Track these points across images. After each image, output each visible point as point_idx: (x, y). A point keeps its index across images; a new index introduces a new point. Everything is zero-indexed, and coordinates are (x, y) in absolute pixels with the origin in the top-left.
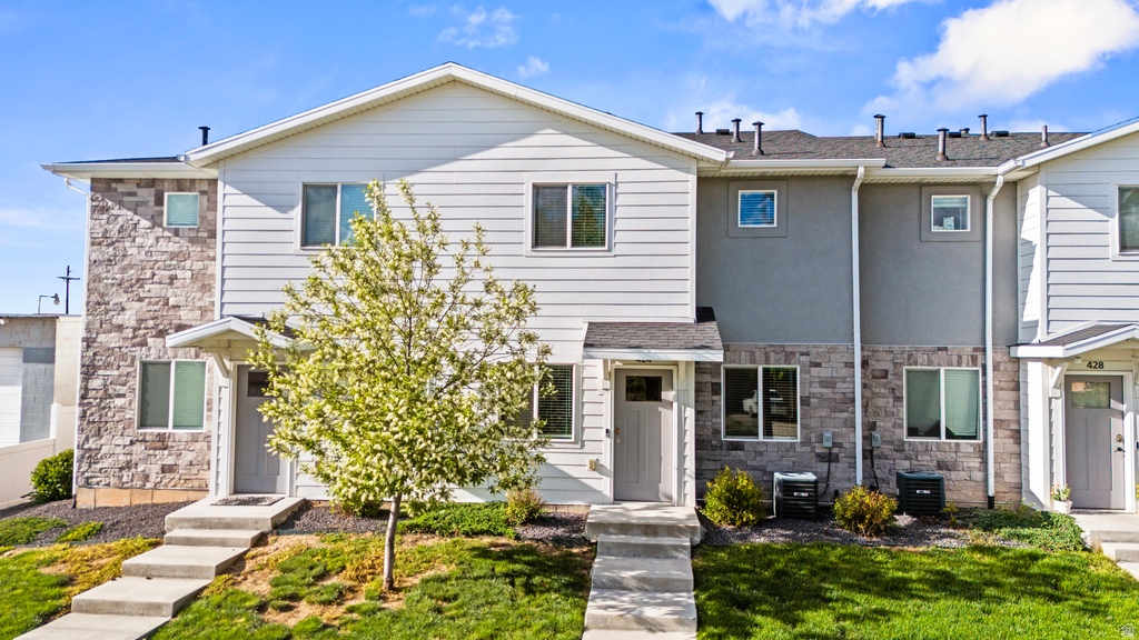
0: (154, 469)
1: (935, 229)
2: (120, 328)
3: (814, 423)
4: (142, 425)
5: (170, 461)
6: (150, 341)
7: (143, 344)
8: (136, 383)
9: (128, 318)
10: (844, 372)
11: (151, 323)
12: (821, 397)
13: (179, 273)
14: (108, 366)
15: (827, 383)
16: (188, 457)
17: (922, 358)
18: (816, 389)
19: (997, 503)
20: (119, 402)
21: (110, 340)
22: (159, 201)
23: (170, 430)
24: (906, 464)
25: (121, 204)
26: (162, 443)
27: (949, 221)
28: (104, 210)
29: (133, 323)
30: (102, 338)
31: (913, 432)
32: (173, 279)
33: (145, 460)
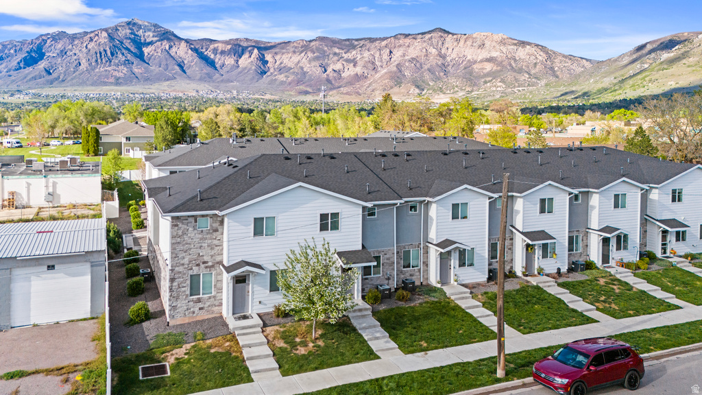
0: (196, 309)
1: (410, 212)
2: (183, 264)
3: (385, 270)
4: (191, 295)
5: (202, 306)
6: (194, 268)
7: (192, 269)
8: (188, 282)
9: (186, 261)
10: (392, 255)
11: (194, 262)
12: (387, 263)
13: (203, 245)
14: (179, 278)
15: (388, 259)
16: (208, 304)
17: (407, 247)
18: (386, 261)
19: (423, 283)
20: (183, 289)
21: (181, 269)
22: (196, 221)
23: (201, 296)
24: (403, 276)
25: (183, 223)
26: (199, 301)
27: (413, 209)
28: (177, 225)
29: (187, 262)
30: (177, 269)
31: (404, 267)
32: (201, 247)
33: (193, 307)
